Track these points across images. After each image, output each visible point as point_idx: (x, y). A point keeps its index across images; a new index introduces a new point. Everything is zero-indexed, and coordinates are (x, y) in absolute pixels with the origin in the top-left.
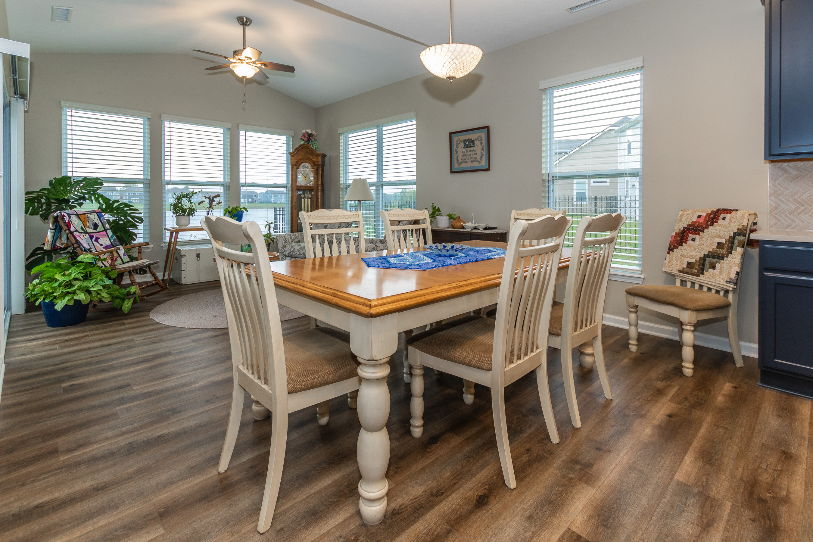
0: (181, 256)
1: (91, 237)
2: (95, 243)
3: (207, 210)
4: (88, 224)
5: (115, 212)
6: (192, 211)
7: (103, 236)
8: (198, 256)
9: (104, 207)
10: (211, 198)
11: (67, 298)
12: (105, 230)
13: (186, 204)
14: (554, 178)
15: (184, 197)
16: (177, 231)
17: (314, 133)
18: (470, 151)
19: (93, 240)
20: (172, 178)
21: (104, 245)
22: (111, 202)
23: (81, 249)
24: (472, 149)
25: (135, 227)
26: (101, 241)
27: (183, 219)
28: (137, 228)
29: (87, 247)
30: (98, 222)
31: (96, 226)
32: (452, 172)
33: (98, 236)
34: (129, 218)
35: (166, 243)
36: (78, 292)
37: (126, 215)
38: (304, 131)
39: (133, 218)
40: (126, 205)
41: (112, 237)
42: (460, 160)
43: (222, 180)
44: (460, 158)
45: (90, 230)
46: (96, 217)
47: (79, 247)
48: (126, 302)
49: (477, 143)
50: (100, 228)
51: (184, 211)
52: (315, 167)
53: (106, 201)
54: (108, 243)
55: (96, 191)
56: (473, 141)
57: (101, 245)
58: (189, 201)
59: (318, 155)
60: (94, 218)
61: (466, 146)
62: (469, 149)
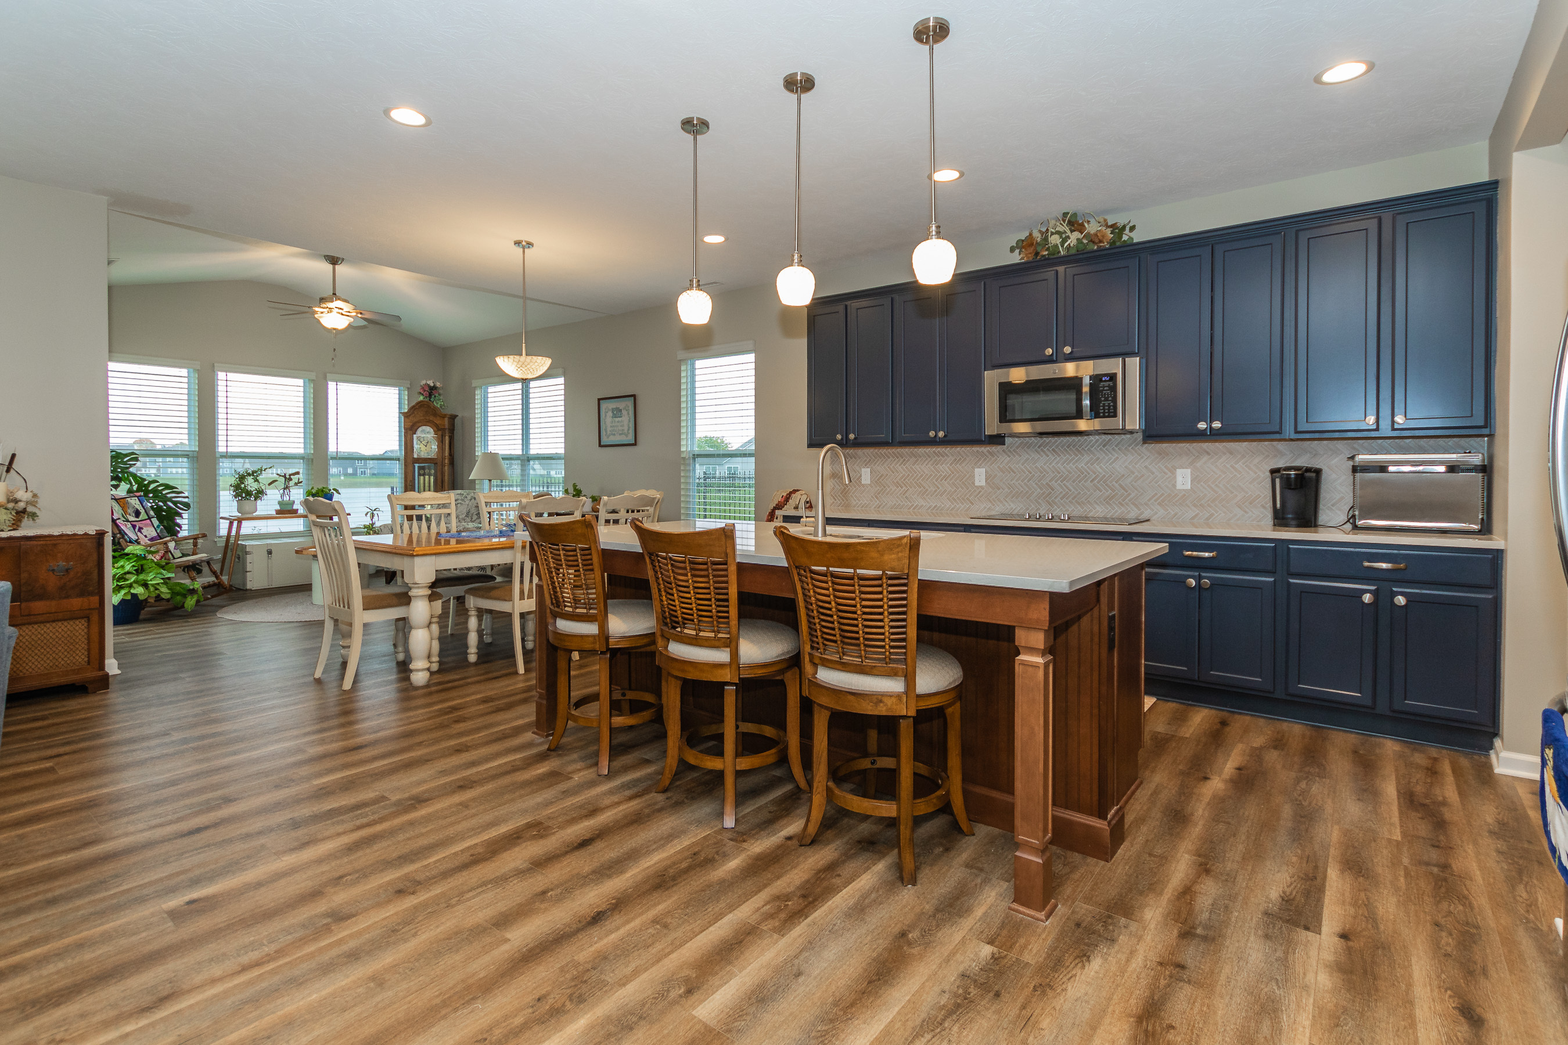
0: (247, 553)
1: (134, 527)
2: (139, 534)
3: (282, 491)
4: (129, 511)
5: (151, 495)
6: (260, 494)
7: (146, 525)
8: (270, 552)
9: (135, 488)
10: (288, 477)
11: (123, 592)
12: (149, 518)
13: (251, 484)
14: (695, 456)
15: (249, 475)
16: (240, 521)
17: (438, 384)
18: (618, 422)
19: (137, 530)
20: (230, 450)
21: (149, 537)
22: (146, 482)
23: (126, 540)
24: (620, 419)
25: (180, 515)
26: (144, 531)
27: (247, 505)
28: (182, 517)
29: (134, 537)
30: (140, 508)
31: (137, 513)
32: (600, 446)
33: (141, 526)
34: (170, 504)
35: (221, 537)
36: (134, 585)
37: (165, 500)
38: (424, 382)
39: (175, 503)
40: (168, 487)
41: (158, 527)
42: (609, 432)
43: (302, 451)
44: (609, 429)
45: (132, 518)
46: (138, 502)
47: (123, 537)
48: (189, 598)
49: (624, 412)
50: (143, 516)
51: (249, 494)
52: (440, 433)
53: (140, 481)
54: (154, 534)
55: (128, 468)
56: (621, 410)
57: (146, 536)
58: (256, 480)
59: (443, 417)
60: (134, 502)
61: (615, 416)
62: (617, 419)
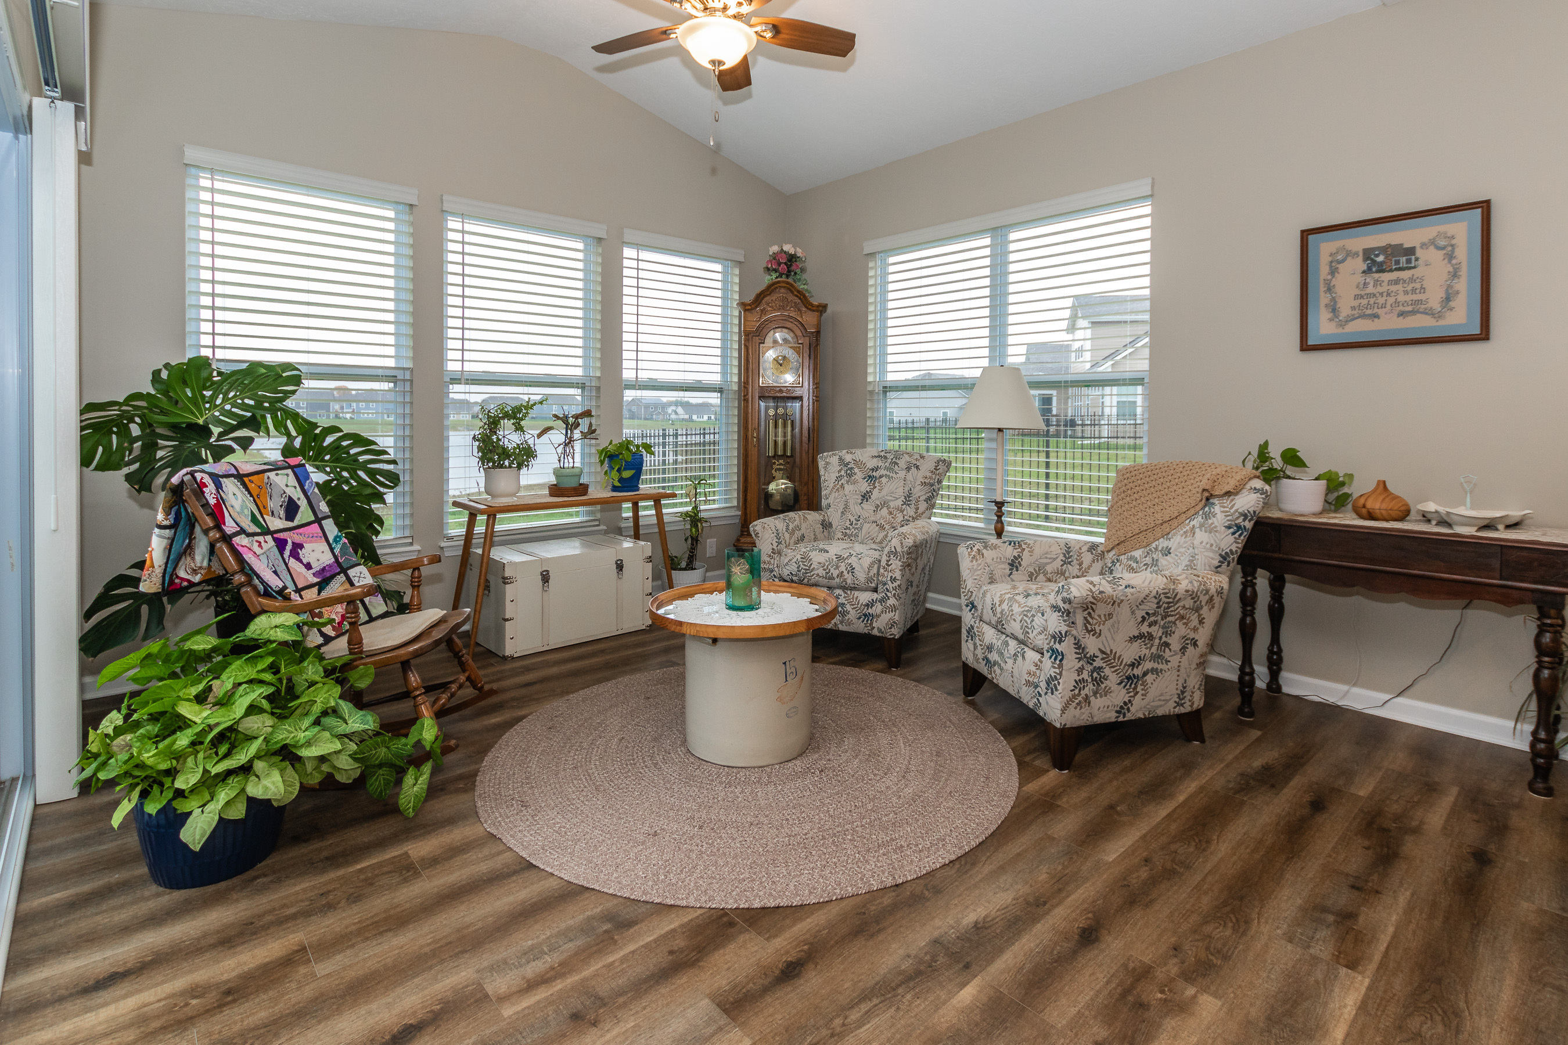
0: (506, 581)
1: (281, 544)
2: (293, 563)
3: (560, 450)
4: (271, 505)
5: (327, 457)
6: (525, 455)
7: (313, 538)
8: (545, 578)
9: (297, 443)
10: (571, 420)
11: (223, 795)
12: (318, 520)
13: (509, 437)
15: (507, 416)
16: (492, 515)
17: (800, 253)
18: (1396, 282)
19: (287, 553)
20: (468, 367)
21: (316, 566)
22: (318, 431)
23: (255, 588)
24: (1405, 275)
25: (380, 498)
26: (306, 554)
27: (503, 479)
28: (384, 502)
29: (275, 583)
30: (297, 494)
31: (291, 509)
32: (1305, 347)
33: (298, 539)
34: (361, 473)
35: (451, 538)
36: (259, 766)
37: (353, 465)
38: (775, 249)
39: (372, 473)
40: (358, 440)
41: (337, 539)
42: (1345, 311)
43: (579, 372)
44: (1350, 302)
45: (276, 523)
46: (292, 480)
47: (249, 582)
48: (409, 779)
49: (1429, 256)
50: (304, 514)
51: (505, 453)
53: (307, 428)
54: (327, 559)
55: (281, 400)
56: (1411, 251)
57: (308, 566)
58: (519, 428)
59: (810, 306)
60: (284, 482)
61: (1377, 268)
62: (1386, 277)
